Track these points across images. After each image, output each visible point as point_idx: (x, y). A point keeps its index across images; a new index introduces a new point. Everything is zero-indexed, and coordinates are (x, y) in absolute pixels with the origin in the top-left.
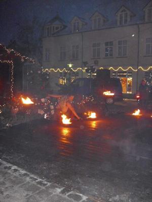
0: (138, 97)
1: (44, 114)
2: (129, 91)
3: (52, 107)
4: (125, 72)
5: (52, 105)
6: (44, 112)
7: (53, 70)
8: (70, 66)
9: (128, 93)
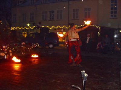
0: (67, 43)
1: (4, 56)
2: (64, 40)
3: (11, 51)
4: (62, 29)
5: (10, 50)
6: (4, 55)
7: (18, 28)
8: (28, 25)
9: (63, 41)
